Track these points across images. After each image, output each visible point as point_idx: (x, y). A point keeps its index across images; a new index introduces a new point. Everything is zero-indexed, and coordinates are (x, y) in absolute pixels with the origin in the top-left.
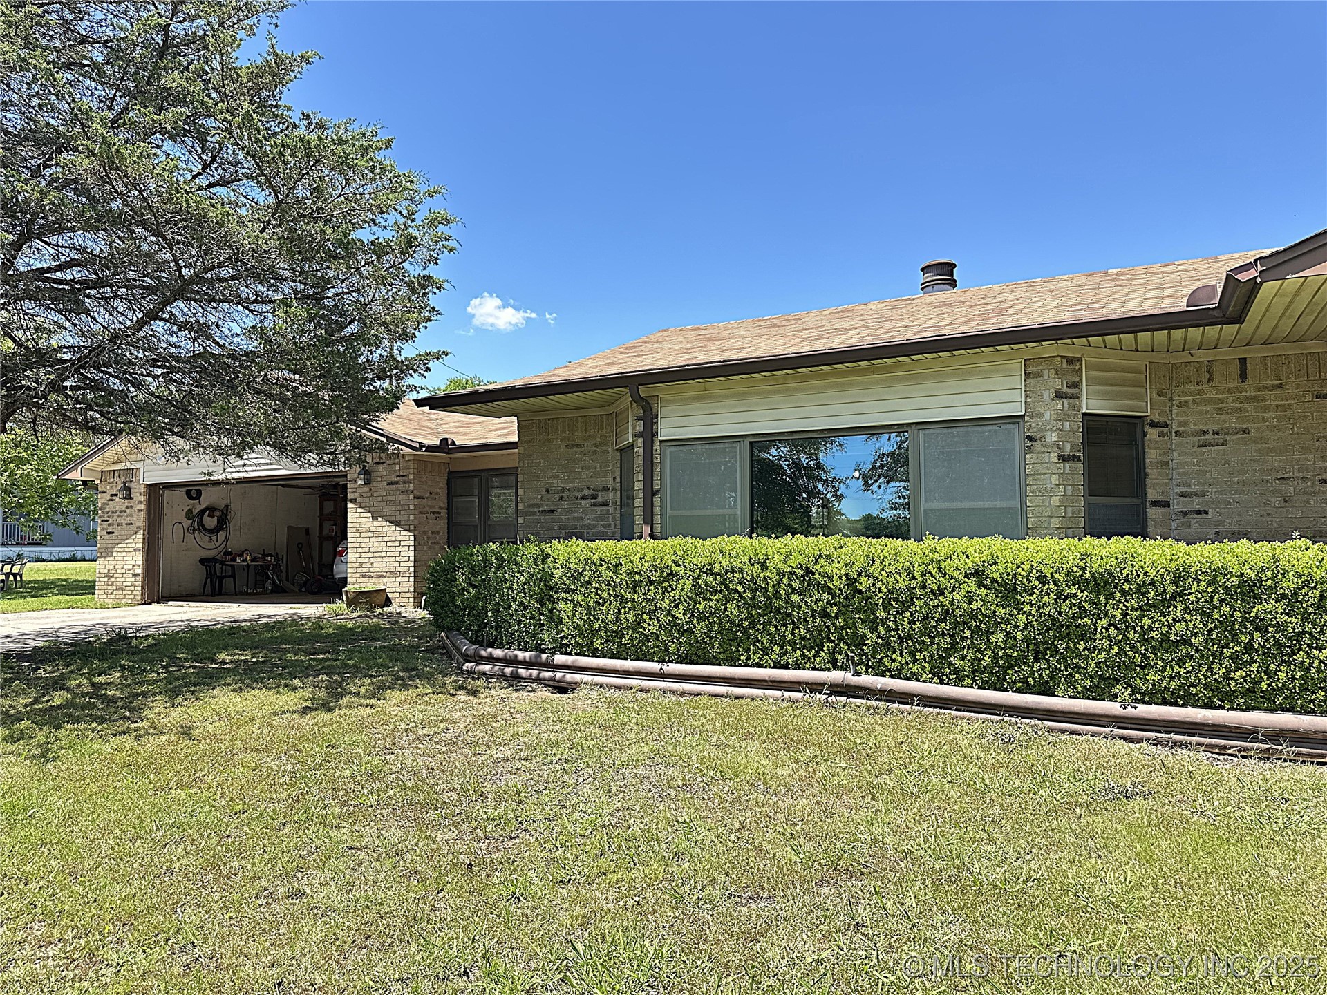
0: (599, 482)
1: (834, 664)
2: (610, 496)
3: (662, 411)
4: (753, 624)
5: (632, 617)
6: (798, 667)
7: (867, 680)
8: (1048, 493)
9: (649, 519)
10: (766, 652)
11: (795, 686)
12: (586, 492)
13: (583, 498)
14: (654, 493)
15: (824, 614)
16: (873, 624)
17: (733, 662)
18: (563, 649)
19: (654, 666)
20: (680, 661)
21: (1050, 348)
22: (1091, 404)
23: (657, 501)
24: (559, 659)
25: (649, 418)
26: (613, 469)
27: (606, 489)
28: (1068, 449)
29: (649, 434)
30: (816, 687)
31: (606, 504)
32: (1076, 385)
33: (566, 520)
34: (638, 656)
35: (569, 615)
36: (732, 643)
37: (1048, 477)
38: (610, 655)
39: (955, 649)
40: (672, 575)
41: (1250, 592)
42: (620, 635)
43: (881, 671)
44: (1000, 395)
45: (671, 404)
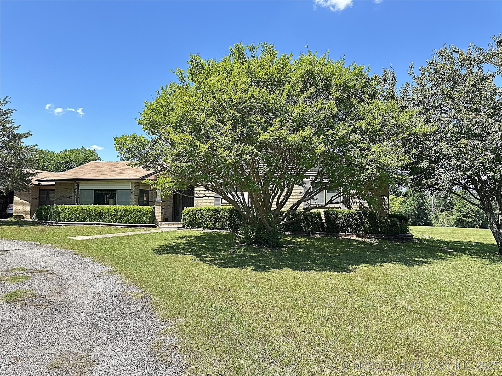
0: (70, 195)
1: (98, 221)
2: (72, 197)
3: (80, 184)
4: (88, 216)
5: (71, 216)
6: (93, 222)
7: (101, 223)
8: (133, 200)
9: (77, 202)
10: (89, 220)
11: (92, 224)
12: (68, 197)
14: (78, 198)
15: (97, 215)
16: (103, 216)
17: (85, 222)
18: (60, 221)
19: (74, 223)
20: (77, 222)
21: (134, 181)
22: (140, 188)
23: (79, 199)
24: (59, 222)
25: (78, 186)
26: (73, 193)
27: (72, 196)
28: (136, 194)
29: (78, 188)
30: (95, 224)
31: (71, 199)
32: (138, 186)
33: (64, 201)
34: (71, 222)
35: (61, 216)
36: (85, 219)
37: (133, 198)
38: (67, 221)
39: (111, 219)
40: (77, 210)
41: (139, 211)
42: (69, 218)
43: (103, 222)
44: (128, 186)
45: (82, 183)
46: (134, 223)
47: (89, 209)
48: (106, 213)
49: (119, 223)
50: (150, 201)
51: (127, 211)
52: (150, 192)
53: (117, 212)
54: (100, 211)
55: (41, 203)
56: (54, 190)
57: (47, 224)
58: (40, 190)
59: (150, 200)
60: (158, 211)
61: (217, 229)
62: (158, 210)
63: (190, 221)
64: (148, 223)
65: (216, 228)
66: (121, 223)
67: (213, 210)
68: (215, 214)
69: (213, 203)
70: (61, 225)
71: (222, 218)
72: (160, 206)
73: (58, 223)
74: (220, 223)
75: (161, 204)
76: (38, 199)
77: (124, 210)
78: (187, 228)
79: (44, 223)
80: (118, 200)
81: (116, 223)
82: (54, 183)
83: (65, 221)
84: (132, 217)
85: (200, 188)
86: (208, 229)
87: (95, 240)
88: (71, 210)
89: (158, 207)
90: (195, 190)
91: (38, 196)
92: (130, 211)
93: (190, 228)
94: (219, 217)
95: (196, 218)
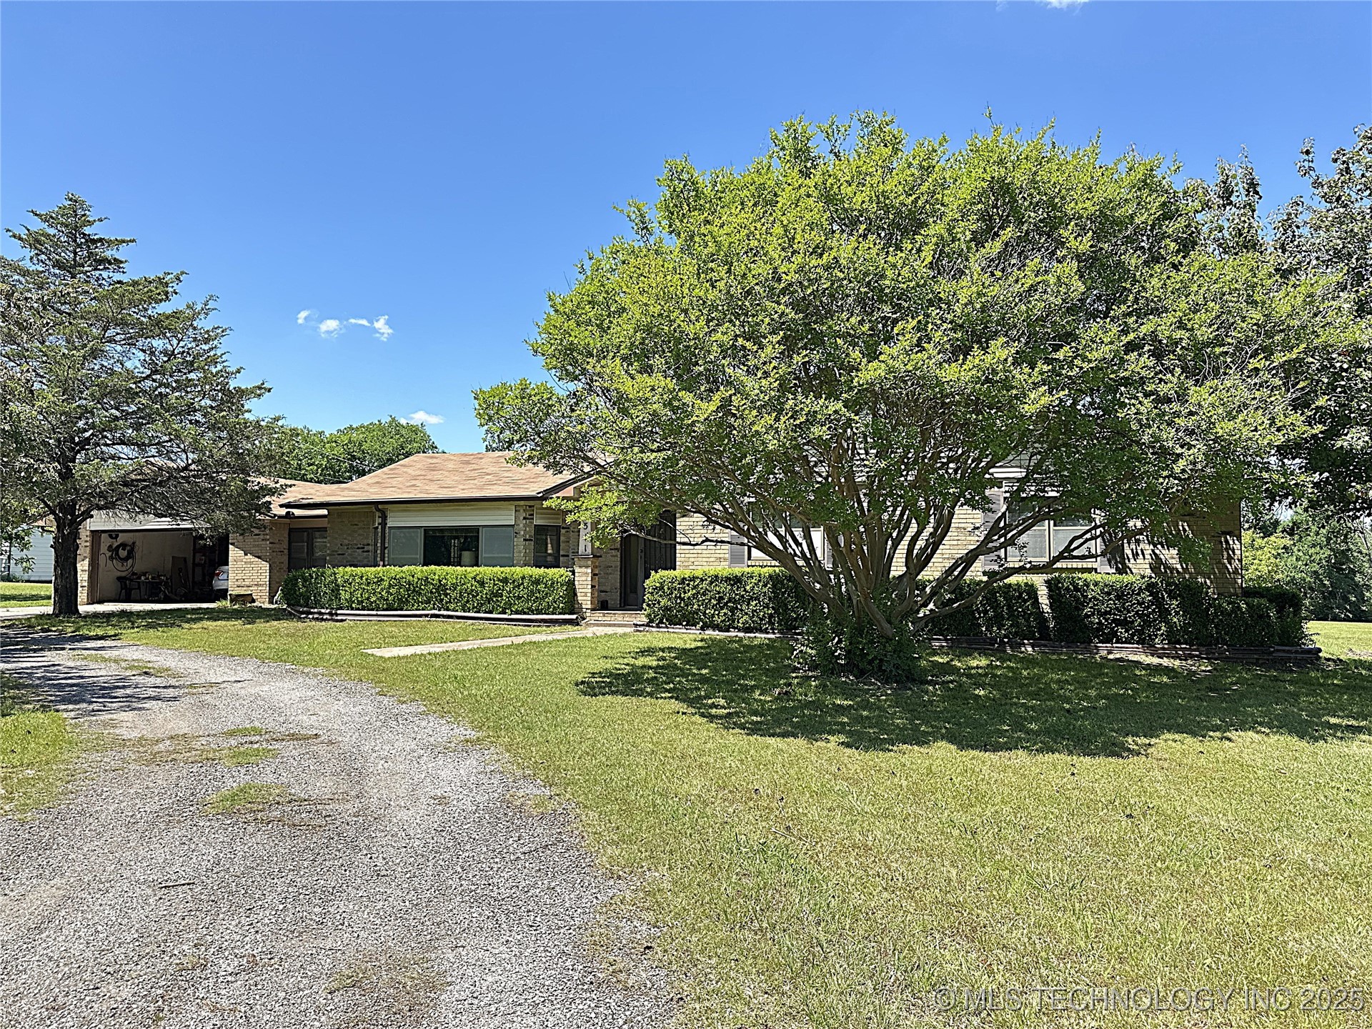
0: (365, 542)
1: (434, 608)
2: (370, 548)
3: (389, 514)
4: (409, 597)
5: (367, 596)
6: (423, 609)
7: (443, 612)
8: (520, 552)
9: (383, 559)
10: (413, 605)
11: (420, 616)
12: (359, 546)
13: (358, 548)
14: (385, 548)
15: (431, 592)
16: (446, 595)
17: (402, 610)
18: (341, 608)
19: (374, 613)
20: (384, 610)
21: (522, 503)
22: (537, 522)
23: (386, 551)
24: (339, 612)
25: (384, 517)
26: (372, 535)
27: (368, 545)
28: (528, 537)
29: (384, 524)
30: (426, 616)
31: (368, 551)
32: (533, 515)
33: (349, 558)
34: (368, 610)
35: (344, 595)
36: (401, 603)
37: (520, 547)
38: (358, 609)
39: (468, 601)
40: (382, 580)
41: (537, 582)
42: (362, 602)
43: (448, 609)
44: (506, 517)
45: (393, 511)
46: (525, 613)
47: (413, 576)
48: (454, 586)
49: (486, 612)
50: (563, 556)
51: (505, 581)
52: (563, 531)
53: (482, 584)
54: (440, 581)
55: (294, 564)
56: (325, 529)
57: (311, 616)
58: (291, 531)
59: (562, 553)
60: (583, 580)
61: (739, 631)
62: (584, 578)
63: (667, 609)
64: (560, 614)
65: (734, 628)
66: (491, 612)
67: (728, 579)
68: (732, 589)
69: (725, 559)
70: (344, 618)
71: (751, 599)
72: (587, 567)
73: (337, 615)
74: (746, 614)
75: (590, 563)
76: (286, 551)
77: (499, 580)
78: (658, 626)
79: (303, 613)
80: (483, 554)
81: (478, 612)
82: (325, 512)
83: (352, 609)
84: (519, 598)
85: (691, 519)
86: (714, 630)
87: (428, 657)
88: (367, 579)
89: (584, 570)
90: (678, 524)
91: (286, 546)
92: (514, 582)
93: (668, 628)
94: (743, 596)
95: (682, 599)
